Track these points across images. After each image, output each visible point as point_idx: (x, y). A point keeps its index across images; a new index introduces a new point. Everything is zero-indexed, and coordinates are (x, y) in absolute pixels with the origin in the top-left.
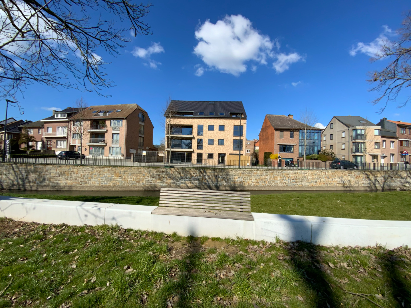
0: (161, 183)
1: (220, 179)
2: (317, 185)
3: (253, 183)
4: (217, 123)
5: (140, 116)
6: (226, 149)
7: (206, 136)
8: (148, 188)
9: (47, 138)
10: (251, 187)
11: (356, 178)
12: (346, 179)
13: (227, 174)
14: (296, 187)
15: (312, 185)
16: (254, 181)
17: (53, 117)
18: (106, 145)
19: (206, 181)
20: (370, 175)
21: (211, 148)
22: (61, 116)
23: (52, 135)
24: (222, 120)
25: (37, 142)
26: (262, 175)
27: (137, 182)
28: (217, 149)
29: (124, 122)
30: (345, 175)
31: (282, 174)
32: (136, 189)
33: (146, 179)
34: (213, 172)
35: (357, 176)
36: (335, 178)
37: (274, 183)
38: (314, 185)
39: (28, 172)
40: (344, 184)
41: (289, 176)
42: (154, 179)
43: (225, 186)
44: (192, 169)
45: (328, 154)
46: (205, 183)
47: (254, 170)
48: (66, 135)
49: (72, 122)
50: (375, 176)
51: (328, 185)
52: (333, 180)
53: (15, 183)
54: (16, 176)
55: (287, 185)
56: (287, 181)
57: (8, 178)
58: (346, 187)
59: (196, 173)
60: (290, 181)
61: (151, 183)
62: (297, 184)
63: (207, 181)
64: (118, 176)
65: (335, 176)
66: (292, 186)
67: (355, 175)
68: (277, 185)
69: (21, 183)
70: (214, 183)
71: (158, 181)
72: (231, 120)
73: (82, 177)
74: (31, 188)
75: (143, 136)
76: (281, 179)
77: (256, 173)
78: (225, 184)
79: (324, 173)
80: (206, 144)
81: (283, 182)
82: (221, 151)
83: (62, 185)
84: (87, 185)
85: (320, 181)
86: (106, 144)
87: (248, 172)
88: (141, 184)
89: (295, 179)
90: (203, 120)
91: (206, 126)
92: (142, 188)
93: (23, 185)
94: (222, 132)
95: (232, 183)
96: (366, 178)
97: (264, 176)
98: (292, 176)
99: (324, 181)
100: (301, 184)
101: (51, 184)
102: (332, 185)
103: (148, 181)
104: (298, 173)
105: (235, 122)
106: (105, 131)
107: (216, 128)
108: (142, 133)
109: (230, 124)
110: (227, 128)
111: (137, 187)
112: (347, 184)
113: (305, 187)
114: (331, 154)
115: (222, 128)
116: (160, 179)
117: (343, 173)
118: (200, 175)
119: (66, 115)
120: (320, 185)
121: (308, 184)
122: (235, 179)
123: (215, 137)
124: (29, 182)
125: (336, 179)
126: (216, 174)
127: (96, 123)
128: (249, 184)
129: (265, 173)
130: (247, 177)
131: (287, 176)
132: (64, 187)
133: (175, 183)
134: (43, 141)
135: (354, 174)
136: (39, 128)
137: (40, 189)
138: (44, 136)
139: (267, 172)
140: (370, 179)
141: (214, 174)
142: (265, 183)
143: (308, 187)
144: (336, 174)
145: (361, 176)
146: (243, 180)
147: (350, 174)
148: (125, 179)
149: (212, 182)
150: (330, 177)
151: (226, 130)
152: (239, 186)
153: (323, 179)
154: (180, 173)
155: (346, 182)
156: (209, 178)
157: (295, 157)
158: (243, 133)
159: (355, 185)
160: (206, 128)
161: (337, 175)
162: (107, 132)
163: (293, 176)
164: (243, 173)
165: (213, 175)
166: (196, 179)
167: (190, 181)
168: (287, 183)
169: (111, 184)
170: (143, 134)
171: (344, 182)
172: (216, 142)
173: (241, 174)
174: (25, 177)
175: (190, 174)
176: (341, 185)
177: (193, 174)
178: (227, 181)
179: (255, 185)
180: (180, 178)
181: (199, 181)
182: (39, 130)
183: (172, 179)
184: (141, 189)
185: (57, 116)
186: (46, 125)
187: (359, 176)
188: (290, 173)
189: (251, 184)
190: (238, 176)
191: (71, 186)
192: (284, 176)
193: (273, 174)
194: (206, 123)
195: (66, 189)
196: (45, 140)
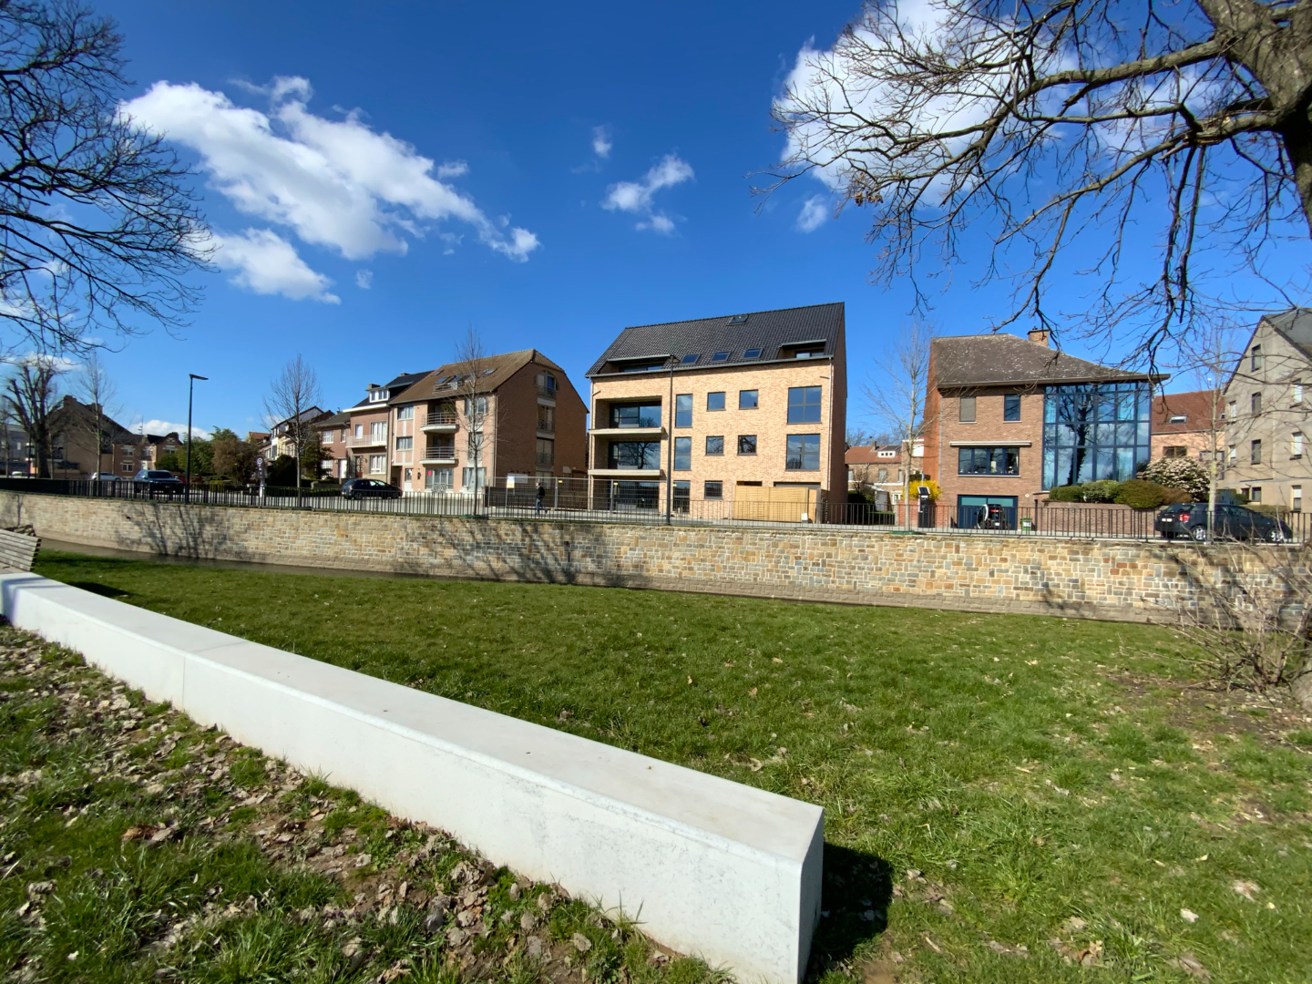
0: (430, 555)
1: (577, 554)
2: (917, 590)
3: (674, 567)
4: (731, 383)
5: (541, 380)
6: (763, 466)
7: (700, 428)
8: (402, 566)
9: (355, 450)
10: (669, 580)
11: (1115, 572)
12: (1058, 574)
13: (598, 539)
14: (827, 591)
15: (898, 589)
16: (678, 563)
17: (366, 402)
18: (456, 465)
19: (538, 556)
20: (1195, 564)
21: (715, 464)
22: (380, 398)
23: (363, 442)
24: (749, 373)
25: (340, 460)
26: (702, 546)
27: (379, 551)
28: (734, 467)
29: (492, 402)
30: (1052, 558)
31: (776, 545)
32: (378, 568)
33: (398, 543)
34: (557, 531)
35: (1120, 565)
36: (1004, 566)
37: (746, 574)
38: (903, 589)
39: (202, 522)
40: (1050, 592)
41: (800, 550)
42: (415, 545)
43: (593, 574)
44: (503, 522)
45: (1170, 478)
46: (538, 563)
47: (679, 530)
48: (384, 443)
49: (396, 410)
50: (1226, 570)
51: (967, 592)
52: (992, 574)
53: (184, 542)
54: (185, 529)
55: (790, 583)
56: (793, 568)
57: (174, 532)
58: (1061, 607)
59: (514, 534)
60: (806, 569)
61: (407, 554)
62: (833, 582)
63: (542, 557)
64: (342, 535)
65: (1005, 560)
66: (812, 585)
67: (1106, 561)
68: (755, 579)
69: (192, 544)
70: (559, 564)
71: (424, 551)
72: (778, 371)
73: (281, 533)
74: (206, 554)
75: (552, 437)
76: (771, 562)
77: (685, 538)
78: (591, 567)
79: (948, 546)
80: (699, 452)
81: (777, 571)
82: (746, 472)
83: (250, 550)
84: (289, 552)
85: (933, 576)
86: (457, 461)
87: (659, 534)
88: (387, 557)
89: (824, 562)
90: (693, 378)
91: (700, 397)
92: (389, 567)
93: (196, 549)
94: (749, 413)
95: (609, 564)
96: (1170, 574)
97: (710, 547)
98: (812, 554)
99: (948, 578)
100: (848, 582)
101: (236, 549)
102: (987, 593)
103: (402, 548)
104: (835, 544)
105: (794, 374)
106: (454, 427)
107: (732, 401)
108: (550, 427)
109: (774, 384)
110: (767, 399)
111: (380, 563)
112: (1064, 592)
113: (867, 593)
114: (1188, 479)
115: (749, 400)
116: (426, 545)
117: (1041, 551)
118: (523, 540)
119: (388, 393)
120: (934, 591)
121: (878, 584)
122: (619, 553)
123: (727, 430)
124: (204, 542)
125: (1007, 571)
126: (567, 538)
127: (439, 407)
128: (661, 571)
129: (713, 539)
130: (657, 551)
131: (793, 550)
132: (254, 554)
133: (461, 557)
134: (348, 459)
135: (1104, 555)
136: (342, 427)
137: (219, 558)
138: (350, 446)
139: (720, 534)
140: (1196, 582)
141: (561, 538)
142: (713, 570)
143: (878, 594)
144: (1006, 554)
145: (1146, 567)
146: (645, 557)
147: (1081, 557)
148: (355, 541)
149: (556, 560)
150: (979, 564)
151: (763, 406)
152: (631, 577)
153: (944, 570)
154: (472, 533)
155: (1058, 586)
156: (549, 549)
157: (1027, 492)
158: (822, 413)
159: (1108, 602)
160: (699, 405)
161: (1014, 556)
162: (457, 430)
163: (816, 552)
164: (642, 538)
165: (558, 540)
166: (512, 549)
167: (497, 553)
168: (792, 573)
169: (330, 552)
170: (553, 431)
171: (1046, 585)
172: (731, 446)
173: (637, 539)
174: (197, 531)
175: (498, 536)
176: (1031, 597)
177: (504, 537)
178: (599, 559)
179: (680, 574)
180: (472, 545)
181: (521, 555)
182: (342, 433)
183: (455, 548)
184: (388, 569)
185: (373, 398)
186: (354, 420)
187: (1134, 566)
188: (804, 542)
189: (669, 572)
190: (629, 545)
191: (264, 554)
192: (782, 552)
193: (741, 543)
194: (698, 386)
195: (256, 560)
196: (351, 454)
